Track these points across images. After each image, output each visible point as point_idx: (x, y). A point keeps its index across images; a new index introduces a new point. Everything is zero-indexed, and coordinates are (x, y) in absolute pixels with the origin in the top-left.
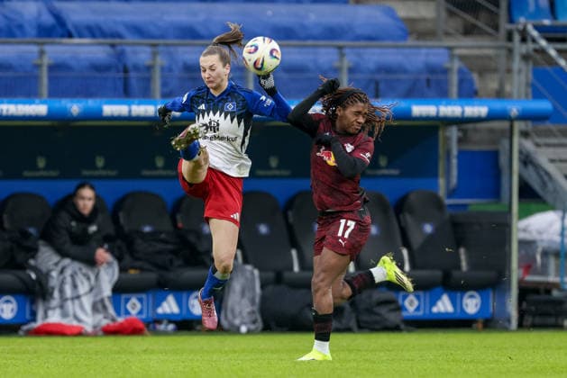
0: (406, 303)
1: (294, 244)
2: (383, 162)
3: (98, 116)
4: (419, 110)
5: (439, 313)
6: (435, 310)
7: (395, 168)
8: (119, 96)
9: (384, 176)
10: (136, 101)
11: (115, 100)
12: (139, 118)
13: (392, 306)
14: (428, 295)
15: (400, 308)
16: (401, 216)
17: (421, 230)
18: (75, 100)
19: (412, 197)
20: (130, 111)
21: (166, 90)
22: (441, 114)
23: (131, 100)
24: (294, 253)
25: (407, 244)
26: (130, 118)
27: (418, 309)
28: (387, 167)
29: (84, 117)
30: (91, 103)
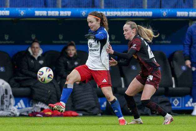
0: (174, 102)
1: (122, 75)
2: (163, 37)
3: (33, 16)
4: (180, 13)
5: (189, 107)
6: (187, 105)
7: (169, 40)
8: (43, 7)
9: (164, 44)
10: (50, 9)
11: (41, 9)
12: (51, 17)
13: (168, 104)
14: (183, 99)
15: (171, 105)
16: (172, 62)
17: (181, 68)
18: (22, 8)
19: (177, 54)
20: (47, 14)
21: (64, 4)
22: (190, 16)
23: (47, 9)
24: (122, 79)
25: (174, 75)
26: (47, 17)
27: (179, 105)
28: (165, 40)
29: (26, 16)
30: (30, 10)
